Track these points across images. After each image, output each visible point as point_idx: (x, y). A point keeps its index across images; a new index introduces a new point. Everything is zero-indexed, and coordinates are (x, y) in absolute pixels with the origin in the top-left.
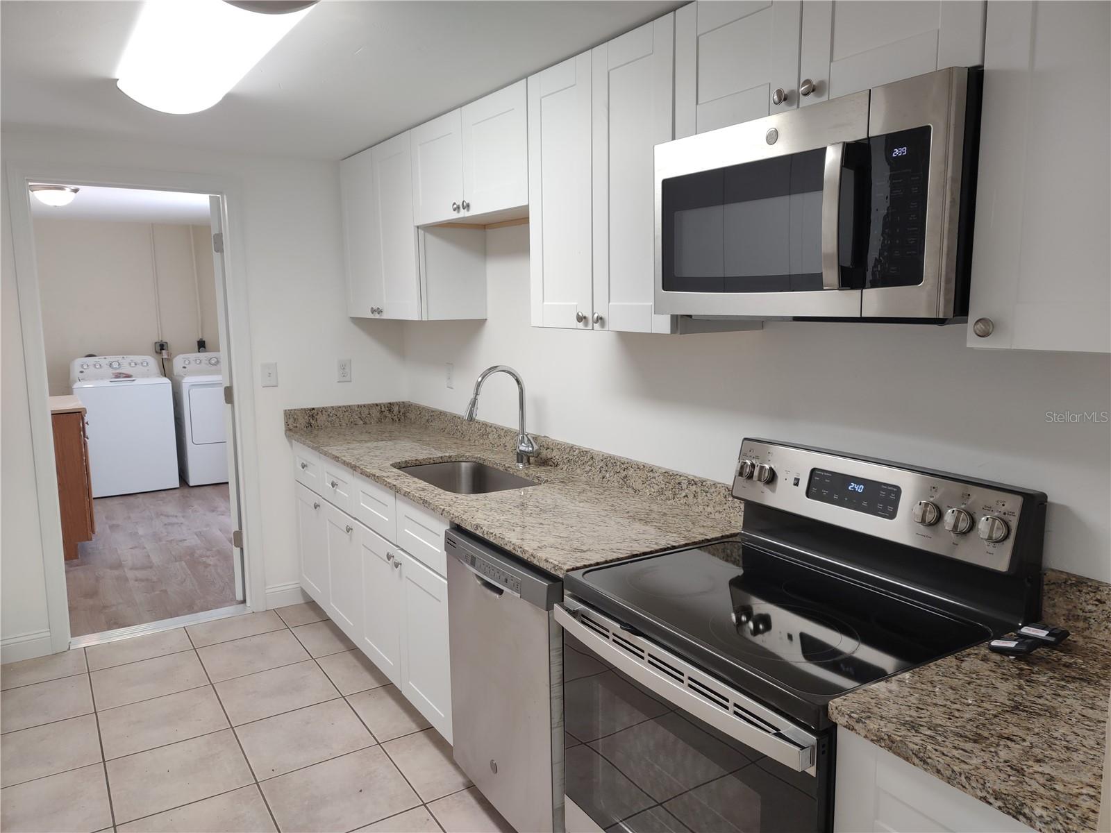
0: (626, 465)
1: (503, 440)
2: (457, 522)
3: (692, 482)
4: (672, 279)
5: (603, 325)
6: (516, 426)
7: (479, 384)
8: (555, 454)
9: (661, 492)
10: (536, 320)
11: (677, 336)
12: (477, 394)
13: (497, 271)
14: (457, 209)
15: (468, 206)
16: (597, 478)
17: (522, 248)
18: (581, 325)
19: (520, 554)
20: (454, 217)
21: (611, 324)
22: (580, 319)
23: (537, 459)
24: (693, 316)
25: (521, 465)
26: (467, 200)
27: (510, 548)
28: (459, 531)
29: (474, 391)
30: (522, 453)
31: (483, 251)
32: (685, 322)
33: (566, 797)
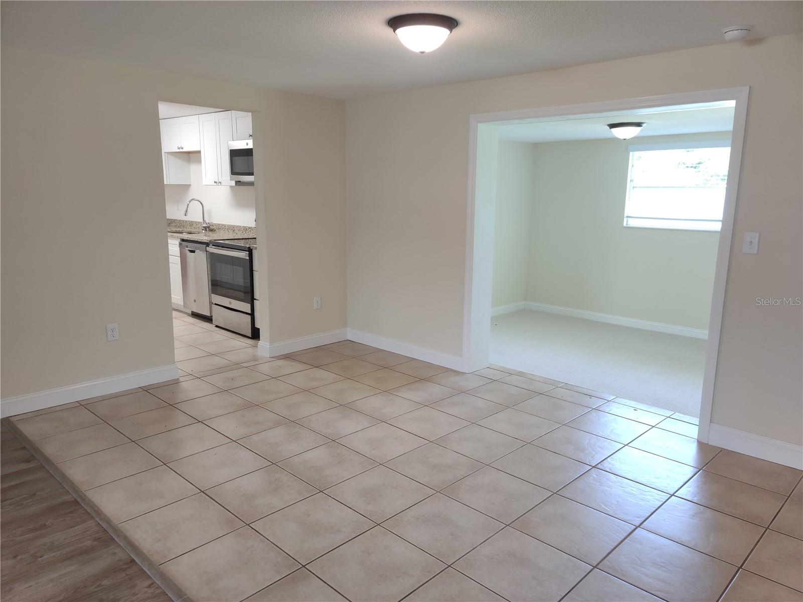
0: (234, 227)
1: (198, 226)
2: (182, 238)
3: (249, 228)
5: (221, 184)
6: (201, 221)
7: (188, 204)
8: (214, 227)
9: (243, 232)
10: (204, 184)
12: (188, 207)
13: (193, 167)
15: (183, 148)
16: (227, 232)
17: (199, 161)
18: (216, 184)
19: (199, 240)
20: (178, 150)
21: (223, 184)
22: (215, 182)
23: (209, 229)
24: (240, 181)
25: (204, 231)
26: (182, 146)
27: (196, 240)
28: (183, 240)
29: (186, 208)
30: (204, 227)
31: (189, 161)
32: (238, 183)
33: (212, 295)
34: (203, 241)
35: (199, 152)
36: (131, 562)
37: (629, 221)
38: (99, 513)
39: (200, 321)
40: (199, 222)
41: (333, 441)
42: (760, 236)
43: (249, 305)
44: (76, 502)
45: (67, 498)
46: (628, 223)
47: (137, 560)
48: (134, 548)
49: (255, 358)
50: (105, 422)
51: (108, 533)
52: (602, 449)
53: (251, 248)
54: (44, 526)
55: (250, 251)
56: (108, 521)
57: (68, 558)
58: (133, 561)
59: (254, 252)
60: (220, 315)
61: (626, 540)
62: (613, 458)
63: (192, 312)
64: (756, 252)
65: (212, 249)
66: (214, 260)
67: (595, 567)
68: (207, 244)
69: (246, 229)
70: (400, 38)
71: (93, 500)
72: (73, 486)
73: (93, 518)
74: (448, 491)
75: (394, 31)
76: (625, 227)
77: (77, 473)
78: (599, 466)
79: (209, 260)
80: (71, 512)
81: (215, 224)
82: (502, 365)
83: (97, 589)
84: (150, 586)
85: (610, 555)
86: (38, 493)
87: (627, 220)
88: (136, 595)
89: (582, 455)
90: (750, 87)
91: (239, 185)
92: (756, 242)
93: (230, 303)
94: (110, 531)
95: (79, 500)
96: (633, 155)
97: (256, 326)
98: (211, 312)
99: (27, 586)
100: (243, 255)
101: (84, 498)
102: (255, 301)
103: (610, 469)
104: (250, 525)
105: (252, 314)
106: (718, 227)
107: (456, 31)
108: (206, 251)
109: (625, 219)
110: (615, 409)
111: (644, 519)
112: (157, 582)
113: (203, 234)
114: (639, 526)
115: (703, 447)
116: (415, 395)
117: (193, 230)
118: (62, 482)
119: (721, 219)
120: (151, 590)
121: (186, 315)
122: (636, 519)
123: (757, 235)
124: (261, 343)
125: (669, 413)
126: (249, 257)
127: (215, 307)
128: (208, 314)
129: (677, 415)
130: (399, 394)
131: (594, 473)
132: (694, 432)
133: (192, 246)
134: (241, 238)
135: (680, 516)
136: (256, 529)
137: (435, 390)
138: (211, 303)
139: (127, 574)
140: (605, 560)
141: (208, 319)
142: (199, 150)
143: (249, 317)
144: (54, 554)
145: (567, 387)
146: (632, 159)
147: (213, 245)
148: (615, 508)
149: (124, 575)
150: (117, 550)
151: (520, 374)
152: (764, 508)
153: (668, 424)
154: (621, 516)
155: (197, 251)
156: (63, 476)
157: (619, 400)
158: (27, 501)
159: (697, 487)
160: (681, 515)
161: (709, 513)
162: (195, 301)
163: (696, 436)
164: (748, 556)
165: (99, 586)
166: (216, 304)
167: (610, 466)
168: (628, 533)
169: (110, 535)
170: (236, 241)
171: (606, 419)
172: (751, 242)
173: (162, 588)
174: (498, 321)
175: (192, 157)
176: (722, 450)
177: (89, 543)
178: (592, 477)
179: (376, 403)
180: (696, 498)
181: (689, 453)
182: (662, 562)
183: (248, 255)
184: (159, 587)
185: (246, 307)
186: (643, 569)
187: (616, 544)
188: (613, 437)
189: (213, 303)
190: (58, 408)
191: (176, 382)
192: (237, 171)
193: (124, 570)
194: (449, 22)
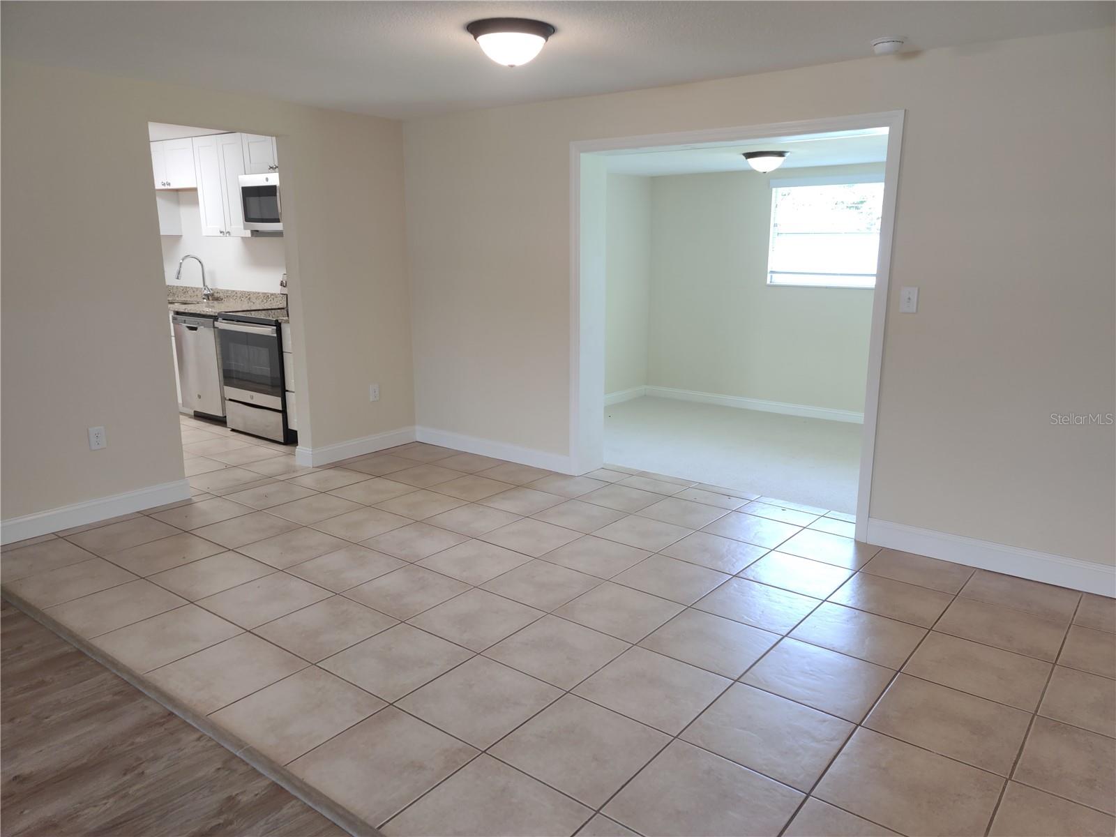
0: (249, 293)
1: (196, 293)
2: (176, 310)
3: (272, 295)
4: (248, 218)
5: (229, 234)
6: (201, 286)
7: (181, 263)
8: (221, 295)
9: (263, 301)
10: (204, 235)
11: (253, 238)
12: (180, 267)
13: (185, 212)
14: (164, 185)
15: (170, 184)
16: (239, 301)
17: (195, 202)
18: (222, 235)
19: (202, 313)
20: (163, 187)
21: (232, 235)
22: (221, 232)
23: (213, 297)
24: (257, 231)
25: (205, 300)
26: (169, 181)
27: (198, 312)
28: (177, 313)
29: (178, 268)
30: (205, 295)
31: (178, 202)
32: (255, 233)
33: (225, 387)
34: (208, 314)
35: (195, 190)
36: (169, 715)
37: (773, 277)
38: (114, 663)
39: (207, 424)
40: (197, 289)
41: (411, 564)
42: (919, 290)
43: (279, 399)
44: (80, 653)
45: (66, 649)
46: (773, 280)
47: (177, 713)
48: (170, 699)
49: (291, 469)
50: (99, 557)
51: (131, 685)
52: (744, 555)
53: (280, 321)
54: (43, 683)
55: (278, 325)
56: (129, 672)
57: (86, 716)
58: (171, 714)
59: (284, 326)
60: (236, 415)
61: (772, 651)
62: (758, 566)
63: (195, 412)
64: (915, 311)
65: (222, 325)
66: (225, 339)
67: (736, 681)
68: (215, 318)
69: (267, 296)
70: (482, 47)
71: (103, 649)
72: (71, 634)
73: (107, 669)
74: (563, 611)
75: (475, 39)
76: (769, 286)
77: (74, 619)
78: (741, 575)
79: (218, 340)
80: (76, 665)
81: (221, 290)
82: (619, 465)
83: (130, 748)
84: (199, 739)
85: (754, 667)
86: (25, 646)
87: (771, 276)
88: (182, 750)
89: (720, 563)
90: (905, 111)
91: (256, 236)
92: (914, 299)
93: (252, 397)
94: (133, 682)
95: (82, 649)
96: (776, 192)
97: (289, 428)
98: (224, 410)
99: (36, 751)
100: (269, 331)
101: (91, 648)
102: (286, 393)
103: (754, 577)
104: (317, 664)
105: (284, 412)
106: (871, 283)
107: (553, 39)
108: (214, 327)
109: (769, 276)
110: (760, 510)
111: (792, 628)
112: (207, 734)
113: (204, 305)
114: (786, 636)
115: (862, 547)
116: (510, 505)
117: (189, 299)
118: (57, 632)
119: (875, 273)
120: (202, 743)
121: (187, 417)
122: (784, 628)
123: (917, 289)
124: (299, 449)
125: (823, 512)
126: (277, 333)
127: (229, 404)
128: (220, 414)
129: (833, 514)
130: (491, 505)
131: (735, 583)
132: (851, 530)
133: (192, 321)
134: (261, 308)
135: (832, 622)
136: (326, 669)
137: (536, 498)
138: (223, 399)
139: (165, 729)
140: (748, 673)
141: (220, 421)
142: (193, 186)
143: (280, 416)
144: (64, 713)
145: (701, 487)
146: (776, 197)
147: (223, 319)
148: (759, 618)
149: (163, 729)
150: (147, 703)
151: (643, 474)
152: (928, 609)
153: (823, 524)
154: (766, 627)
155: (201, 328)
156: (56, 624)
157: (764, 499)
158: (12, 656)
159: (853, 590)
160: (833, 620)
161: (865, 617)
162: (199, 397)
163: (853, 537)
164: (908, 659)
165: (132, 744)
166: (230, 400)
167: (753, 574)
168: (774, 643)
169: (134, 687)
170: (253, 313)
171: (748, 521)
172: (909, 299)
173: (216, 740)
174: (612, 411)
175: (186, 196)
176: (882, 548)
177: (108, 699)
178: (732, 588)
179: (462, 516)
180: (850, 602)
181: (846, 555)
182: (812, 671)
183: (275, 331)
184: (210, 739)
185: (275, 402)
186: (790, 679)
187: (760, 656)
188: (756, 542)
189: (225, 399)
190: (28, 543)
191: (188, 503)
192: (252, 216)
193: (162, 724)
194: (544, 29)
